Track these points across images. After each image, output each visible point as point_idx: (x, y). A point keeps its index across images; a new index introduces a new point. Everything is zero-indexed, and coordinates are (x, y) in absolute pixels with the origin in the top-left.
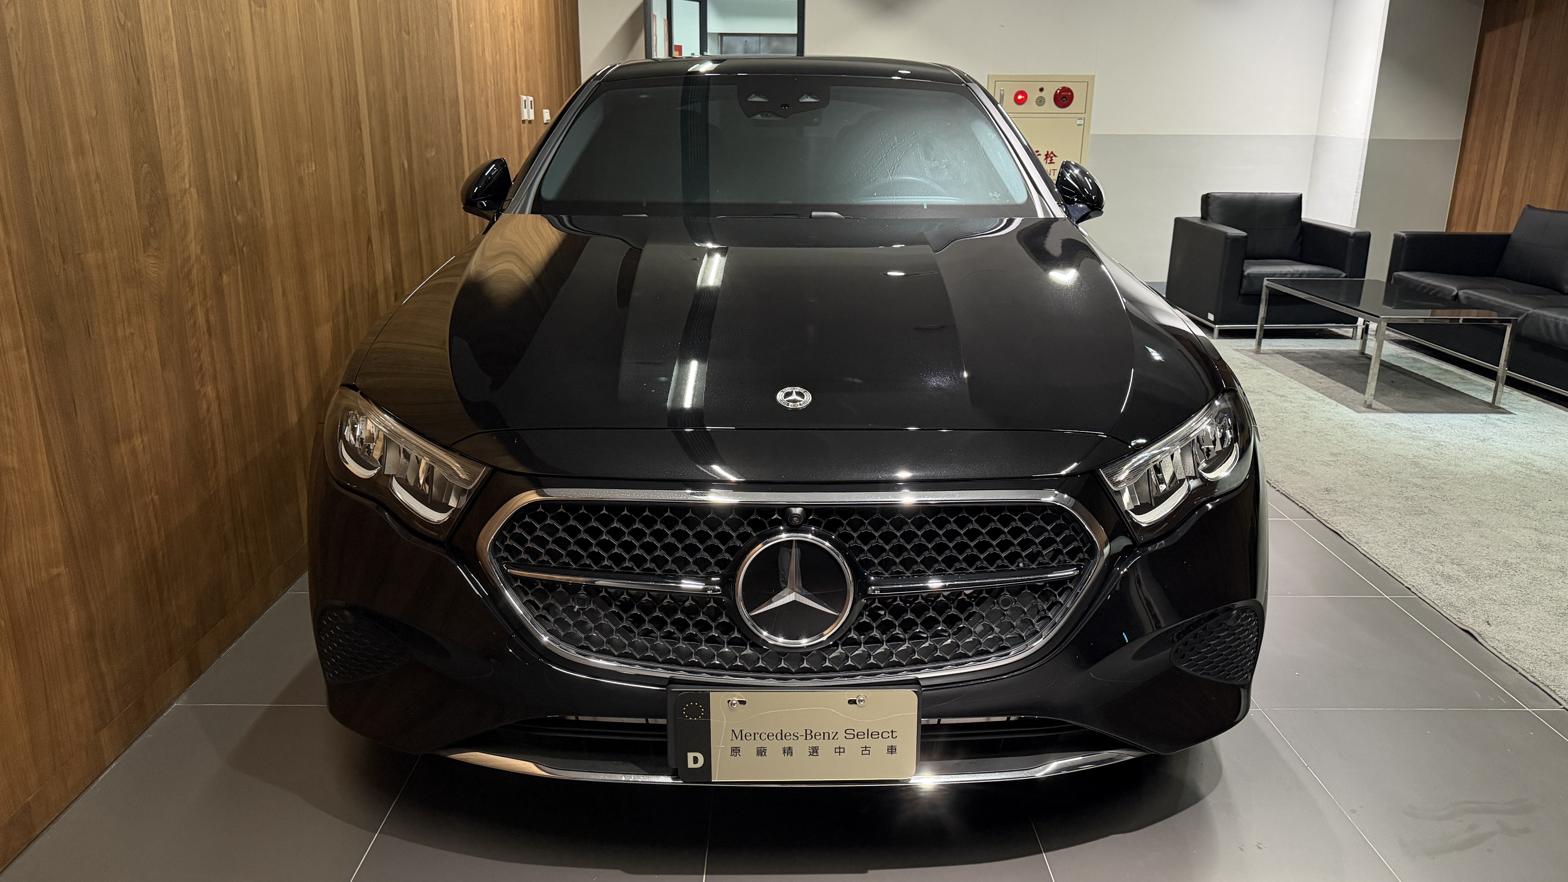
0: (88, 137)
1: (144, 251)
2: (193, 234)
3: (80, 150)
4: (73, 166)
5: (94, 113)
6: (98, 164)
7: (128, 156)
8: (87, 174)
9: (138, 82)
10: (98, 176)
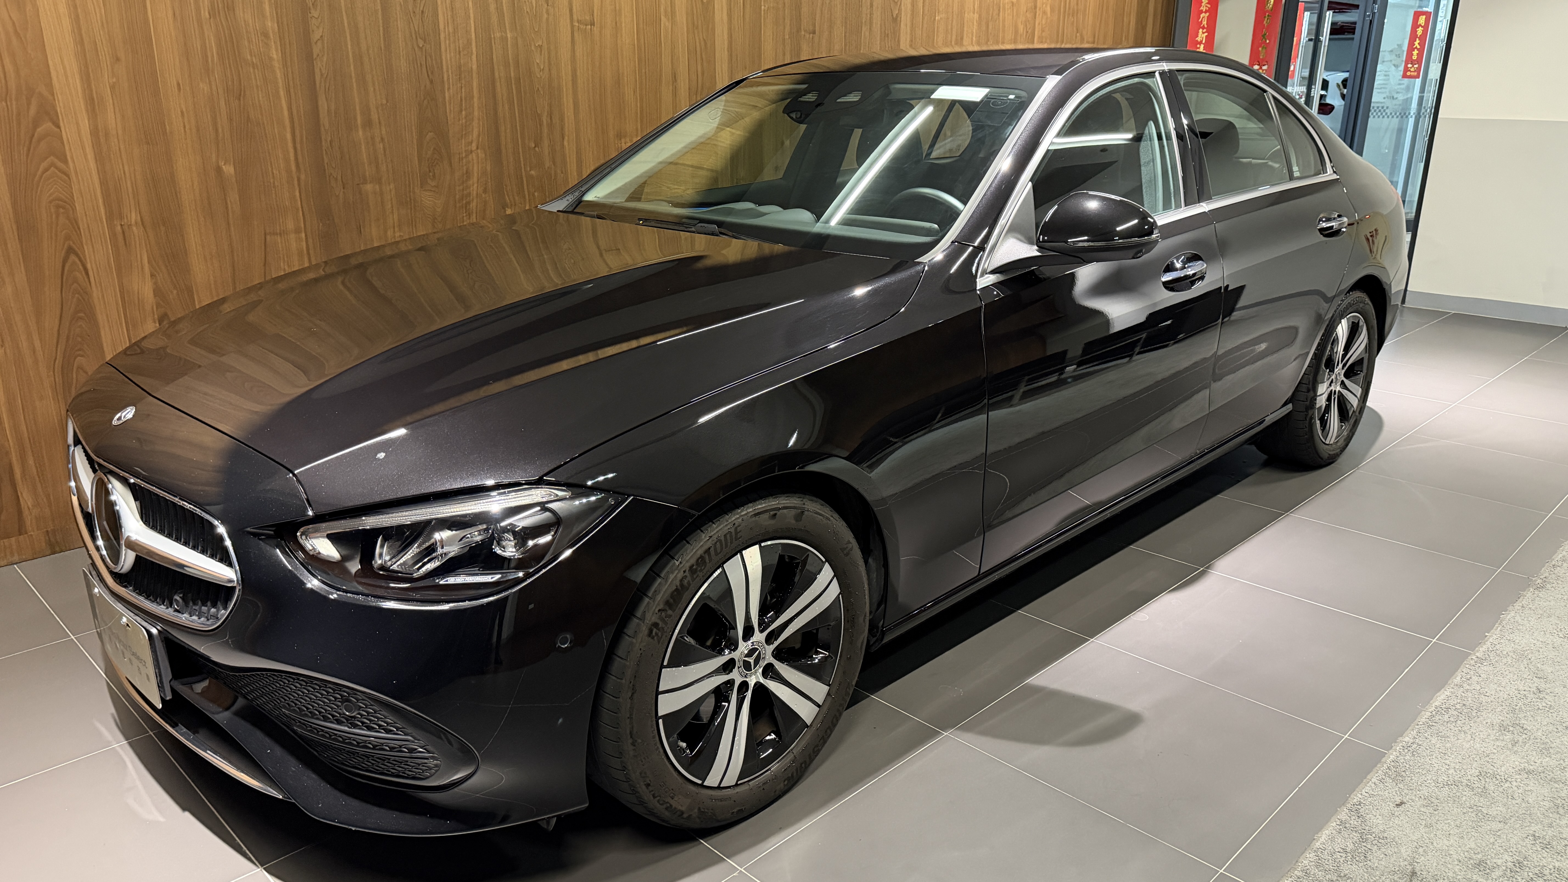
0: (377, 116)
1: (422, 187)
2: (475, 179)
3: (368, 123)
4: (361, 133)
5: (384, 102)
6: (384, 132)
7: (413, 128)
8: (373, 138)
9: (431, 82)
10: (382, 139)
